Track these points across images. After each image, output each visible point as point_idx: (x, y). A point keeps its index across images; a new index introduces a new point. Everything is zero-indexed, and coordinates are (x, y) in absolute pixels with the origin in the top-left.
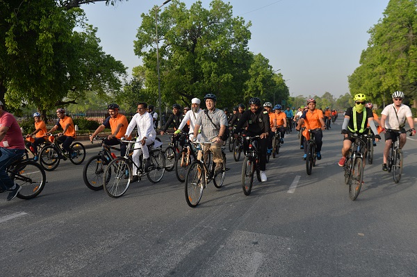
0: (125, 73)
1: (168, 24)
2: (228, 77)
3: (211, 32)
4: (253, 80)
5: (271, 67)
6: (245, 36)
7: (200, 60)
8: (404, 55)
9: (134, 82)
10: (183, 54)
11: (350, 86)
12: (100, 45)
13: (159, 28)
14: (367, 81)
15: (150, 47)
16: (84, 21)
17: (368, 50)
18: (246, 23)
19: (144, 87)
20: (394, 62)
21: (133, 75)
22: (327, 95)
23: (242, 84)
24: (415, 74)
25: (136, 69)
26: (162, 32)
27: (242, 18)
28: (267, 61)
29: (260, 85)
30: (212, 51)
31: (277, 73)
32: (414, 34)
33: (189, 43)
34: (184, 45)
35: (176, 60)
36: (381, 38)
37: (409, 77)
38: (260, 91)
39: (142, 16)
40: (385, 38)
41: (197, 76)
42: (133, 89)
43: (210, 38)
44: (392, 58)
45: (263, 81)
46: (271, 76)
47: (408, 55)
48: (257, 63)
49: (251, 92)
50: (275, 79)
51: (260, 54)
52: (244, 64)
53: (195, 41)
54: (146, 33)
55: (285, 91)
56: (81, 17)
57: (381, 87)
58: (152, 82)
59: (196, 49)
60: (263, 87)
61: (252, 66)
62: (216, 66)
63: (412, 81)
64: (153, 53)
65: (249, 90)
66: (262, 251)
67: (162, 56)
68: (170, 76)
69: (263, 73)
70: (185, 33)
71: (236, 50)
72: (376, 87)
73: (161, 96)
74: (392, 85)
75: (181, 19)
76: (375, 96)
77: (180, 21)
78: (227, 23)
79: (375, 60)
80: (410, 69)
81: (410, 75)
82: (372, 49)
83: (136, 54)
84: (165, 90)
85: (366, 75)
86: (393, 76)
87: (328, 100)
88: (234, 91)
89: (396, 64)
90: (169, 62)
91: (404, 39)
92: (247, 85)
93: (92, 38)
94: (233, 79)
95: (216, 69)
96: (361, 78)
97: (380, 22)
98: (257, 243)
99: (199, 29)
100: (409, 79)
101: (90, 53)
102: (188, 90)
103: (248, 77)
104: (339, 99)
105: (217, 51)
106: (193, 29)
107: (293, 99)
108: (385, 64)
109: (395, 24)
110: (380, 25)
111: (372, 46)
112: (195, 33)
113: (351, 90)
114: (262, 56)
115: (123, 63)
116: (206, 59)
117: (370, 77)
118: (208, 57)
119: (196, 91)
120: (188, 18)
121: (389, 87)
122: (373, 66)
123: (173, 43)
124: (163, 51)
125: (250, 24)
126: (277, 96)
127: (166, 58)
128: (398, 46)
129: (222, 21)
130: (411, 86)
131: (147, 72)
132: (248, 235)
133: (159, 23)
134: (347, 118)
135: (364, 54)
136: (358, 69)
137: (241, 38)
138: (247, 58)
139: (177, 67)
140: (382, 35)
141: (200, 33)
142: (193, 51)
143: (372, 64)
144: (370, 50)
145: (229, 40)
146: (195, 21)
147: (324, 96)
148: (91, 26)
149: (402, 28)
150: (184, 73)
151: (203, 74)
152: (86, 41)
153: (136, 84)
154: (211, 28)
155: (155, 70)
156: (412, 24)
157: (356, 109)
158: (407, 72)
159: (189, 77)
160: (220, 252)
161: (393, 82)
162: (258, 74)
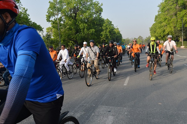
0: (42, 31)
1: (62, 6)
2: (93, 30)
3: (83, 9)
4: (105, 31)
5: (113, 25)
6: (100, 10)
7: (79, 22)
8: (175, 17)
9: (47, 35)
10: (70, 20)
11: (151, 32)
12: (29, 17)
13: (58, 8)
14: (158, 30)
15: (54, 18)
16: (21, 6)
17: (158, 15)
18: (100, 4)
19: (52, 37)
20: (170, 20)
21: (46, 31)
22: (140, 37)
23: (100, 33)
24: (180, 25)
25: (48, 29)
26: (59, 10)
27: (98, 2)
28: (111, 22)
29: (108, 34)
30: (84, 19)
31: (116, 28)
32: (179, 7)
33: (73, 15)
34: (71, 16)
35: (67, 24)
36: (164, 9)
37: (178, 27)
38: (109, 37)
39: (49, 3)
40: (166, 9)
41: (78, 31)
42: (47, 38)
43: (83, 12)
44: (170, 18)
45: (110, 32)
46: (113, 30)
47: (177, 16)
48: (106, 23)
49: (104, 37)
50: (115, 31)
51: (107, 19)
52: (100, 24)
53: (76, 14)
54: (52, 11)
55: (120, 36)
56: (19, 4)
57: (165, 32)
58: (56, 35)
59: (77, 18)
60: (110, 35)
61: (104, 25)
62: (87, 25)
63: (179, 29)
64: (56, 21)
65: (103, 36)
66: (113, 115)
67: (60, 21)
68: (65, 32)
69: (109, 28)
70: (71, 10)
71: (96, 17)
72: (162, 32)
73: (61, 41)
74: (170, 31)
75: (68, 3)
76: (162, 36)
77: (68, 4)
78: (91, 4)
79: (162, 20)
80: (178, 23)
81: (178, 26)
82: (160, 14)
83: (47, 21)
84: (63, 38)
85: (158, 27)
86: (170, 27)
87: (141, 40)
88: (96, 37)
89: (171, 21)
90: (64, 25)
91: (175, 9)
92: (102, 34)
93: (25, 14)
94: (95, 32)
95: (87, 27)
96: (155, 28)
97: (163, 2)
98: (110, 111)
99: (77, 8)
100: (177, 28)
101: (24, 22)
102: (74, 38)
103: (102, 30)
104: (145, 39)
105: (87, 18)
106: (74, 8)
107: (124, 40)
108: (166, 21)
109: (170, 2)
110: (163, 3)
111: (160, 13)
112: (76, 10)
113: (151, 34)
114: (109, 20)
115: (41, 26)
116: (82, 22)
117: (160, 28)
118: (83, 21)
119: (78, 38)
120: (72, 3)
121: (169, 32)
122: (161, 22)
123: (65, 15)
124: (60, 19)
125: (102, 5)
126: (117, 39)
127: (62, 22)
128: (172, 13)
129: (89, 3)
130: (179, 31)
131: (53, 30)
132: (106, 107)
133: (58, 6)
134: (148, 47)
135: (156, 17)
136: (154, 24)
137: (98, 11)
138: (101, 21)
139: (68, 27)
140: (164, 8)
141: (78, 10)
142: (75, 19)
143: (160, 22)
144: (159, 15)
145: (92, 13)
146: (75, 4)
147: (139, 38)
148: (24, 8)
149: (173, 4)
150: (71, 30)
151: (81, 30)
152: (22, 16)
153: (48, 36)
154: (83, 7)
155: (57, 29)
156: (178, 2)
157: (152, 43)
158: (177, 25)
159: (74, 31)
160: (92, 117)
161: (170, 30)
162: (107, 29)
